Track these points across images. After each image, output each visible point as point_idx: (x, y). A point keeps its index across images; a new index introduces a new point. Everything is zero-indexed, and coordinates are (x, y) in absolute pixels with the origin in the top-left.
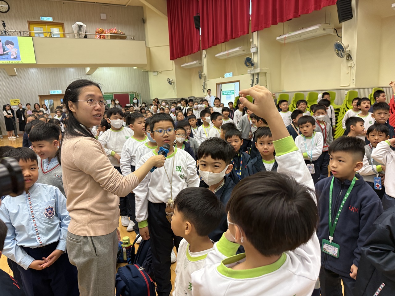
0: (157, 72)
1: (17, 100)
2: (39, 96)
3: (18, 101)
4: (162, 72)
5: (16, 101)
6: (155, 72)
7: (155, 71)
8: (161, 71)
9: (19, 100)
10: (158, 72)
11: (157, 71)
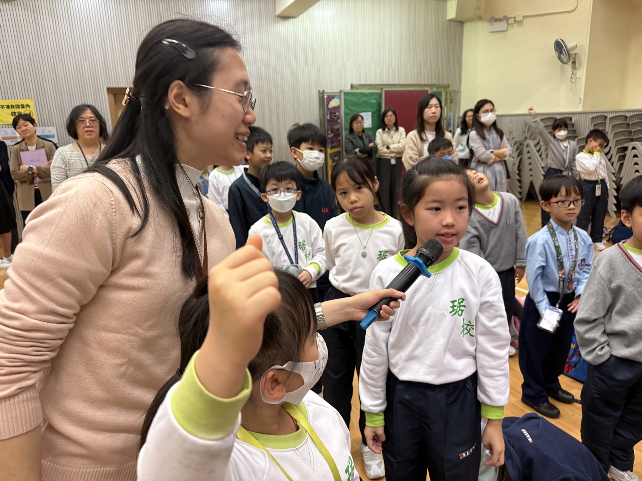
0: (506, 18)
1: (25, 102)
2: (110, 90)
3: (28, 105)
4: (526, 21)
5: (18, 106)
6: (497, 20)
7: (500, 16)
8: (524, 17)
9: (31, 104)
10: (511, 21)
11: (508, 16)
